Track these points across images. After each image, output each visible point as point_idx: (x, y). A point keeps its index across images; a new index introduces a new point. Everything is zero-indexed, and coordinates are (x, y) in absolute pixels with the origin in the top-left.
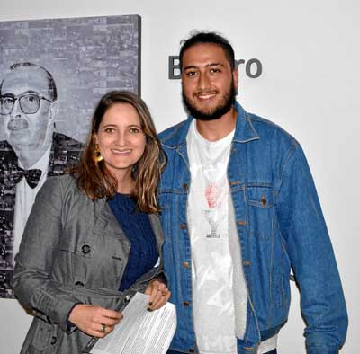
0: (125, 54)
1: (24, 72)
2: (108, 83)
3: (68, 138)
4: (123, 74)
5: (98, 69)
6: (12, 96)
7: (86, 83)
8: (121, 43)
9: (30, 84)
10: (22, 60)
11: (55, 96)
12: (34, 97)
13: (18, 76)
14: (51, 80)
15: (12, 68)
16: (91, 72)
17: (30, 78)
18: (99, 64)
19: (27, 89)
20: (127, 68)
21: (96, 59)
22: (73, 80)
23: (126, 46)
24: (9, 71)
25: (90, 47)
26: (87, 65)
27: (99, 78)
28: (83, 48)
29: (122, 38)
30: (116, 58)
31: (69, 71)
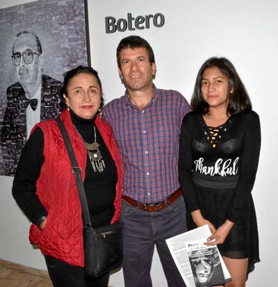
0: (77, 19)
1: (24, 38)
2: (69, 39)
3: (50, 78)
4: (77, 33)
5: (63, 31)
6: (19, 53)
7: (57, 41)
8: (74, 11)
9: (28, 45)
10: (22, 30)
11: (41, 51)
12: (30, 53)
13: (21, 40)
14: (38, 41)
15: (18, 35)
16: (59, 33)
17: (27, 41)
18: (63, 27)
19: (26, 48)
20: (79, 28)
21: (61, 24)
22: (50, 40)
23: (77, 13)
24: (16, 38)
25: (58, 17)
26: (56, 29)
27: (64, 37)
28: (54, 18)
29: (75, 8)
30: (72, 22)
31: (47, 34)
